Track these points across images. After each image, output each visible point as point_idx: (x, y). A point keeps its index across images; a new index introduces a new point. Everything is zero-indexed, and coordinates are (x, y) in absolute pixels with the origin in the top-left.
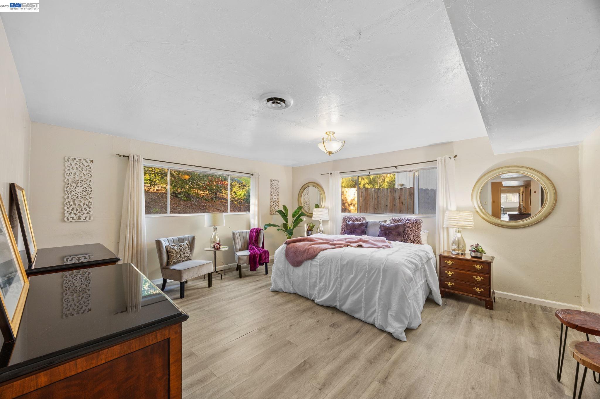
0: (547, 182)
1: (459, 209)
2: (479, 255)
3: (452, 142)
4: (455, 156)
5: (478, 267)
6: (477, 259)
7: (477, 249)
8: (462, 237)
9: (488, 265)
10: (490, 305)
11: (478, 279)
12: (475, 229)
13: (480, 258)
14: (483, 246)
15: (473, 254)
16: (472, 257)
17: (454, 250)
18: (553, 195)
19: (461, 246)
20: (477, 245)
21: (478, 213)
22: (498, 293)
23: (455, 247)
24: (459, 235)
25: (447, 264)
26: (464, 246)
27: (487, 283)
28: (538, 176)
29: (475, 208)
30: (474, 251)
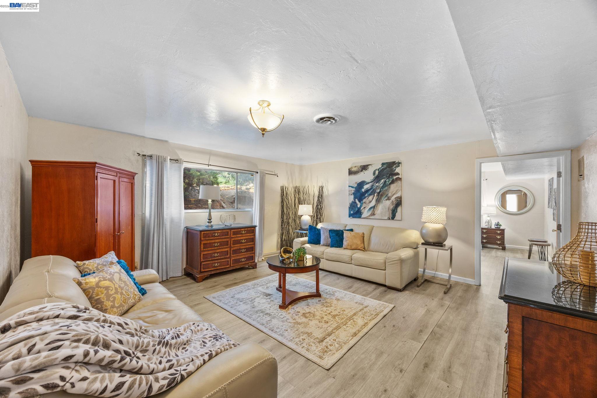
0: (532, 195)
1: (488, 206)
2: (499, 227)
3: (485, 172)
4: (486, 179)
5: (499, 232)
6: (498, 229)
7: (498, 224)
8: (490, 219)
9: (503, 230)
10: (504, 249)
11: (499, 237)
12: (496, 216)
13: (500, 228)
14: (501, 223)
15: (496, 226)
16: (495, 228)
17: (486, 225)
18: (533, 200)
19: (490, 224)
20: (498, 222)
21: (498, 208)
22: (507, 246)
23: (487, 224)
24: (489, 218)
25: (484, 232)
26: (491, 224)
27: (502, 239)
28: (526, 191)
29: (496, 205)
30: (497, 225)
